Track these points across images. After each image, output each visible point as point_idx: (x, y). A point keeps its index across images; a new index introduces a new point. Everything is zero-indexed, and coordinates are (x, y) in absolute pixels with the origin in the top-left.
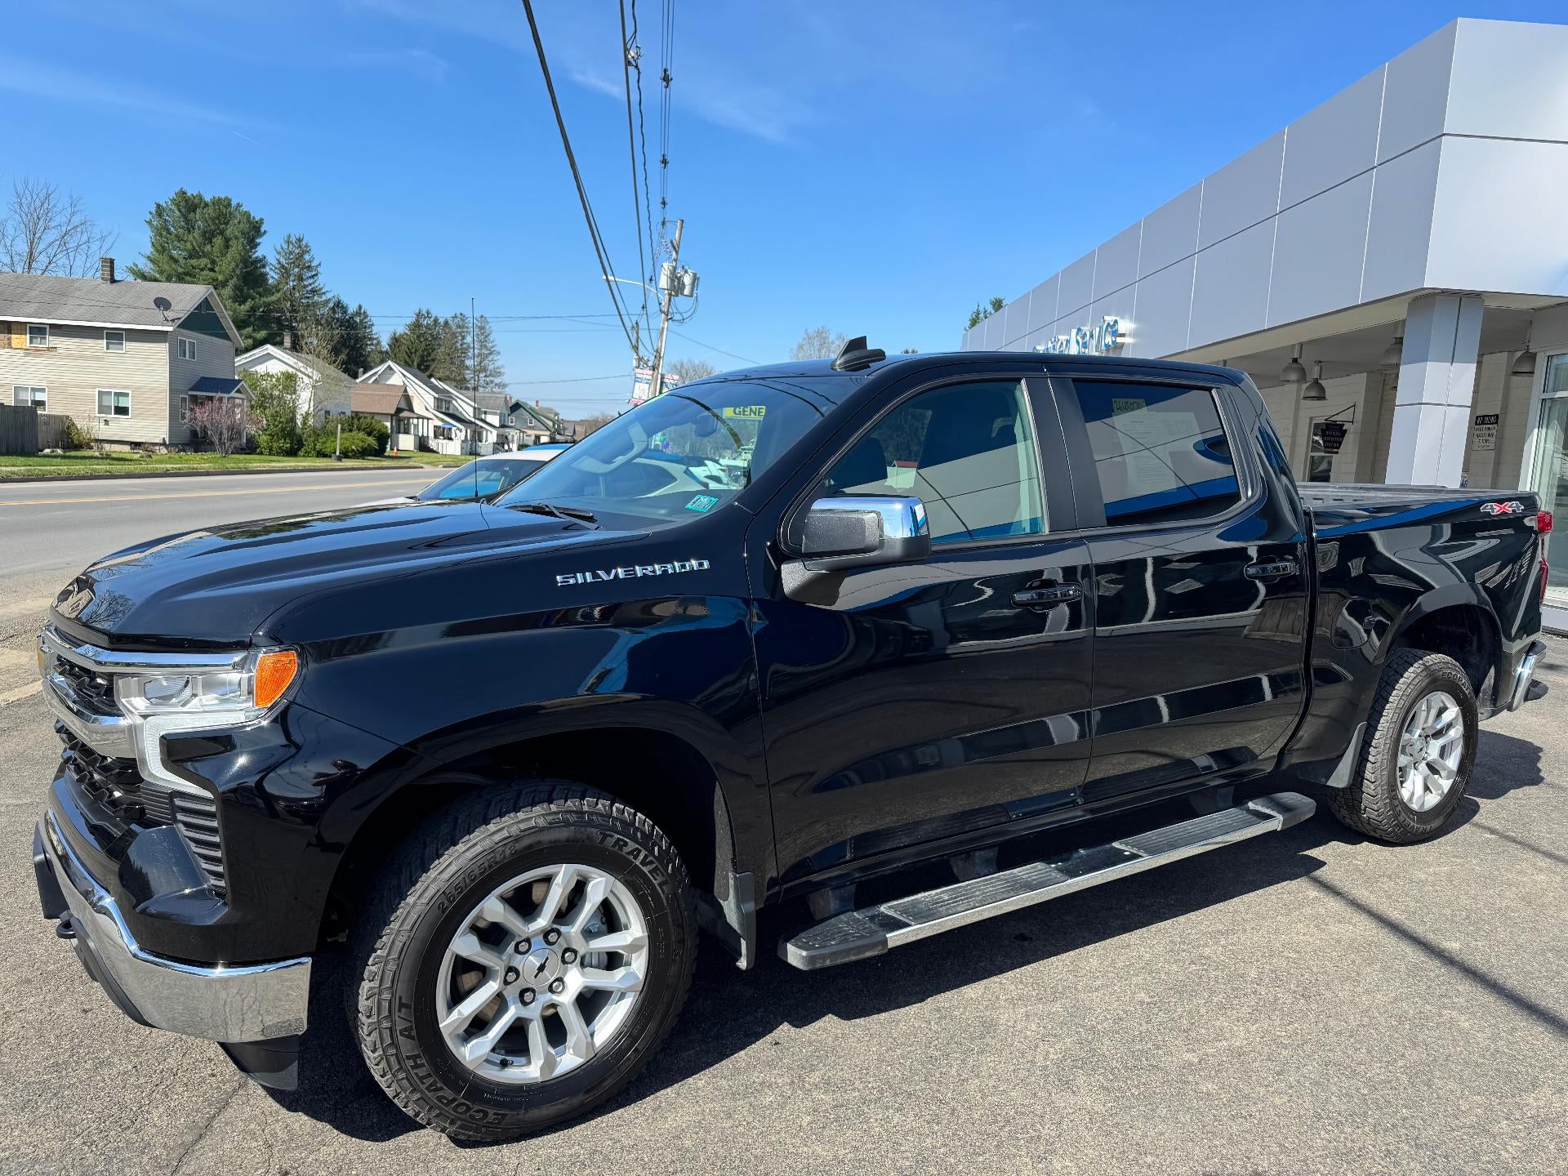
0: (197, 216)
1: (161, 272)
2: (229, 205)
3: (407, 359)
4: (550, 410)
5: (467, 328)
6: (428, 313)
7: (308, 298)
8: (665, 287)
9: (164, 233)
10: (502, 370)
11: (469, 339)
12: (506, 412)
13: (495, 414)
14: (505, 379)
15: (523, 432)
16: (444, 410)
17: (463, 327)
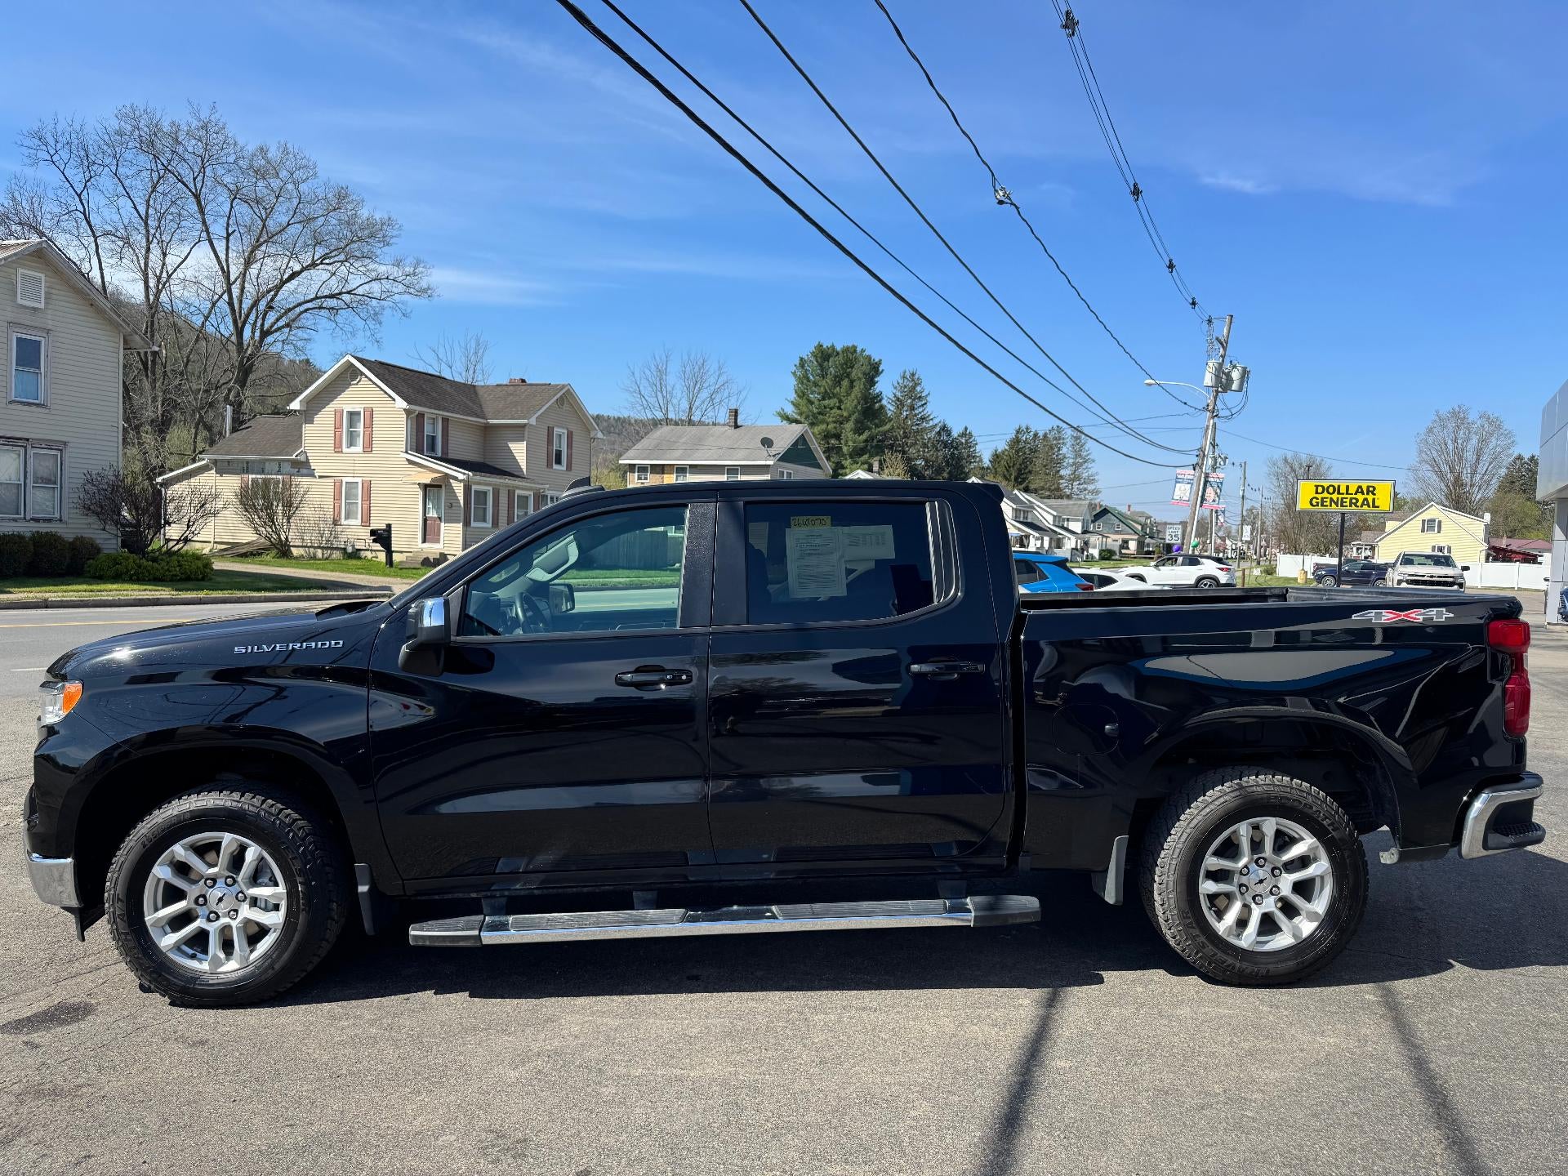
0: (830, 364)
1: (801, 414)
2: (855, 351)
3: (1006, 473)
4: (1142, 514)
5: (1064, 439)
6: (1027, 428)
7: (918, 425)
8: (1210, 384)
9: (805, 381)
10: (1096, 478)
11: (1064, 450)
12: (1089, 518)
13: (1078, 520)
14: (1098, 485)
15: (1107, 537)
16: (1021, 520)
17: (1060, 439)
